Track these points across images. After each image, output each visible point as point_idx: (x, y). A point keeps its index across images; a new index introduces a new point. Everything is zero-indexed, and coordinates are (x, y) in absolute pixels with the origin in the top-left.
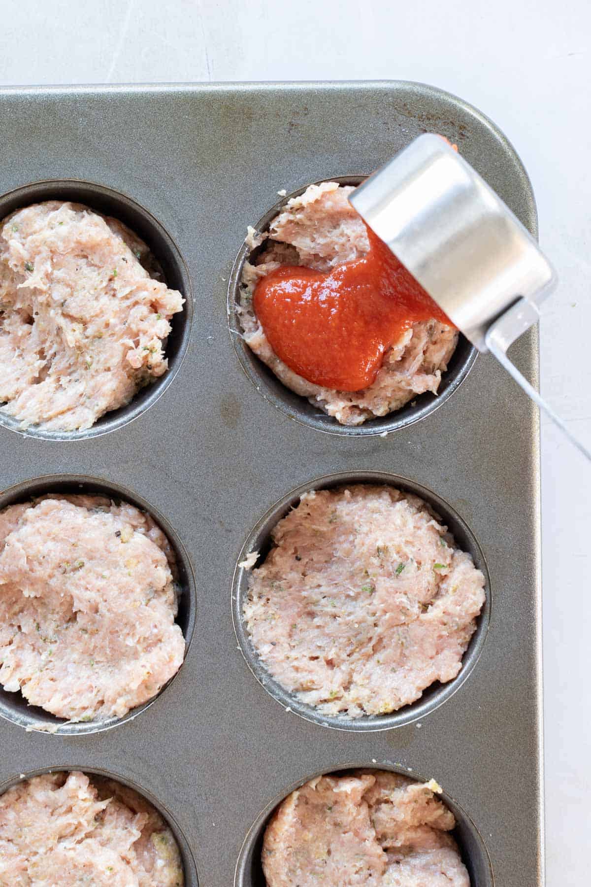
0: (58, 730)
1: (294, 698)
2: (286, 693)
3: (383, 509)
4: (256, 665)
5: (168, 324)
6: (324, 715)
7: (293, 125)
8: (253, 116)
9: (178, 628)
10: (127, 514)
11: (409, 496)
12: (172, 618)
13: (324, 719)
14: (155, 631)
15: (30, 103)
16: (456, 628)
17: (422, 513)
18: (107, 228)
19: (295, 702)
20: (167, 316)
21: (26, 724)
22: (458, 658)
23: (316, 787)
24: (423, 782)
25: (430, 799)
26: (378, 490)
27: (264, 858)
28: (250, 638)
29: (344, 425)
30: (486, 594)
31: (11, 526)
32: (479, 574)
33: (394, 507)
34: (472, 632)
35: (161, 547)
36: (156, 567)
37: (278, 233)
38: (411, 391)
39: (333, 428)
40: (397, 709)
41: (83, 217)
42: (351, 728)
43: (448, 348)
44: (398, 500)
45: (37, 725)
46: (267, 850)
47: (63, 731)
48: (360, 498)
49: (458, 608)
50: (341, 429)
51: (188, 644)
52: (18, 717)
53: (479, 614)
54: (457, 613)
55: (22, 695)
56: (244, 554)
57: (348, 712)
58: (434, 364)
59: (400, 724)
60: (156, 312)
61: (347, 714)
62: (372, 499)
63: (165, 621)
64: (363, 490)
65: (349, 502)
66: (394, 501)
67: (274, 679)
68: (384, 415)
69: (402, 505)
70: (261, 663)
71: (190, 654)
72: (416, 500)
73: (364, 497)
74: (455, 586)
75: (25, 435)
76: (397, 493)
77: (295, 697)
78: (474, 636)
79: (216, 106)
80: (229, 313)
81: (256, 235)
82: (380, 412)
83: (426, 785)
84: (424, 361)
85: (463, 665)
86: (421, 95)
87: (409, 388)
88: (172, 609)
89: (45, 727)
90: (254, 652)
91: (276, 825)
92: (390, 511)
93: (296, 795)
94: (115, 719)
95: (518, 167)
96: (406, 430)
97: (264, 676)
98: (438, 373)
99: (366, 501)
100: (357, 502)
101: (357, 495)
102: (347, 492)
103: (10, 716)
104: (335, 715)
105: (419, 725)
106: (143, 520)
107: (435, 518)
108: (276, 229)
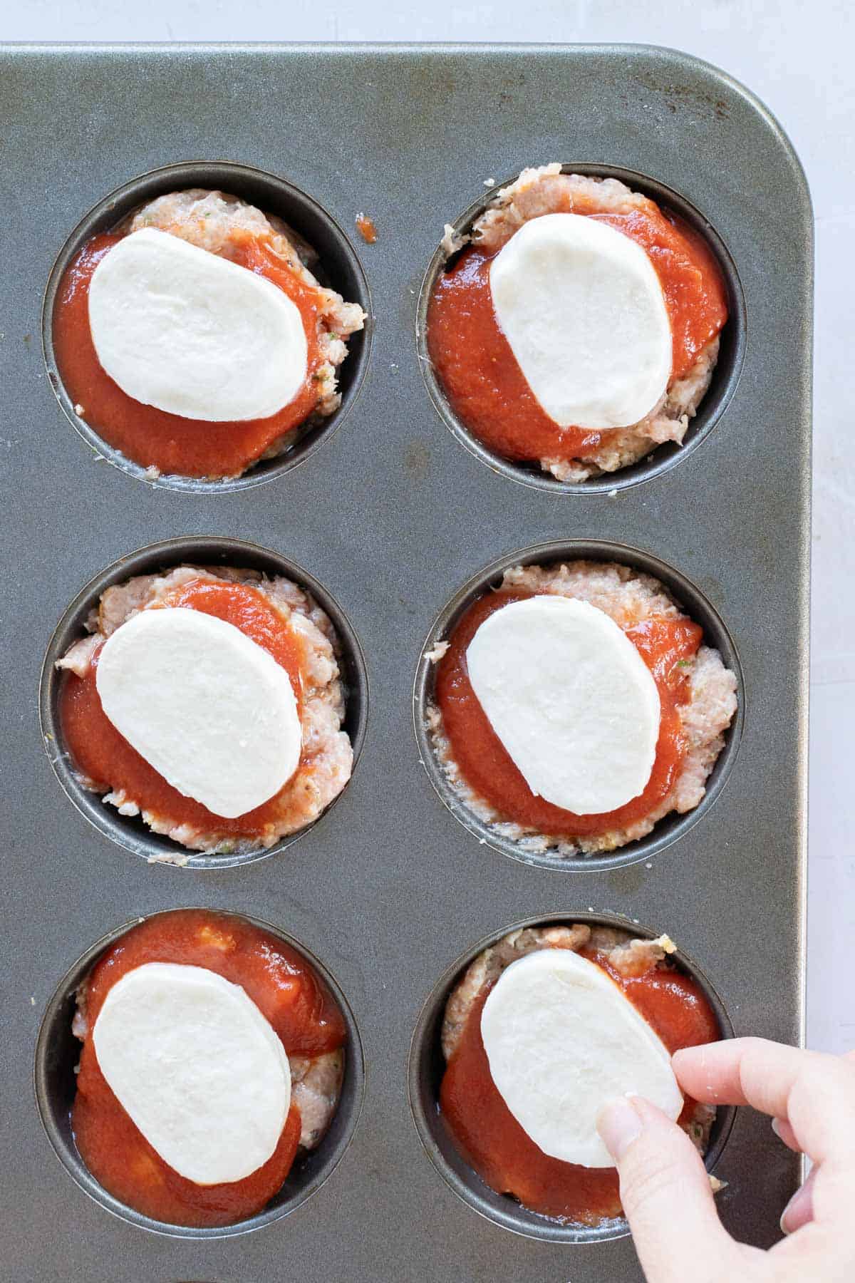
0: (189, 863)
1: (489, 829)
2: (479, 822)
3: (609, 590)
4: (442, 785)
5: (344, 346)
6: (528, 851)
7: (505, 97)
8: (454, 84)
9: (344, 734)
10: (283, 591)
11: (643, 576)
12: (337, 723)
13: (528, 855)
14: (316, 738)
15: (172, 63)
16: (699, 743)
17: (660, 596)
18: (267, 224)
19: (491, 833)
20: (343, 335)
21: (147, 854)
22: (700, 782)
23: (515, 943)
24: (652, 939)
25: (660, 961)
26: (604, 566)
27: (445, 1035)
28: (436, 751)
29: (561, 482)
30: (738, 700)
31: (134, 602)
32: (729, 675)
33: (624, 587)
34: (719, 750)
35: (325, 633)
36: (319, 657)
37: (483, 237)
38: (649, 439)
39: (546, 484)
40: (621, 845)
41: (236, 209)
42: (562, 867)
43: (699, 386)
44: (629, 580)
45: (160, 856)
46: (449, 1023)
47: (194, 865)
48: (580, 576)
49: (703, 717)
50: (557, 486)
51: (357, 756)
52: (138, 846)
53: (728, 725)
54: (701, 724)
55: (142, 819)
56: (430, 641)
57: (559, 848)
58: (680, 406)
59: (625, 863)
60: (329, 331)
61: (558, 852)
62: (596, 577)
63: (328, 725)
64: (584, 566)
65: (565, 581)
66: (624, 580)
67: (465, 804)
68: (613, 470)
69: (634, 586)
70: (448, 782)
71: (360, 766)
72: (651, 580)
73: (586, 574)
74: (699, 690)
75: (155, 486)
76: (627, 571)
77: (492, 828)
78: (722, 755)
79: (407, 71)
80: (418, 335)
81: (454, 238)
82: (610, 465)
83: (656, 942)
84: (668, 402)
85: (706, 790)
86: (669, 62)
87: (647, 435)
88: (338, 712)
89: (172, 858)
90: (441, 768)
91: (461, 991)
92: (618, 592)
93: (489, 953)
94: (263, 851)
95: (791, 156)
96: (641, 487)
97: (452, 799)
98: (685, 419)
99: (588, 579)
100: (577, 580)
101: (577, 572)
102: (564, 568)
103: (128, 844)
104: (542, 852)
105: (649, 866)
106: (302, 599)
107: (674, 605)
108: (480, 230)
